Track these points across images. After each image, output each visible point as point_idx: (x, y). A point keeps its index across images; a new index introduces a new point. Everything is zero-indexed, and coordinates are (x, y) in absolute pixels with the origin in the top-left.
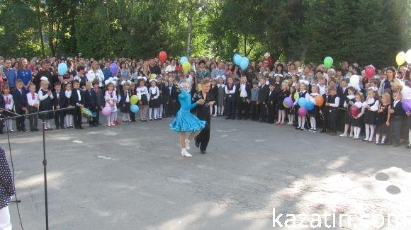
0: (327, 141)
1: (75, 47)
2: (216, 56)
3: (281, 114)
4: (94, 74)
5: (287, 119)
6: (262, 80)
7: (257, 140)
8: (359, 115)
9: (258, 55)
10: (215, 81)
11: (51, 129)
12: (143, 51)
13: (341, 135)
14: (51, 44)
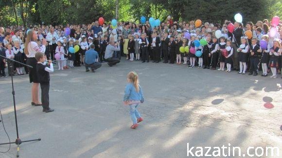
0: (209, 74)
1: (39, 18)
2: (136, 20)
3: (178, 57)
4: (51, 36)
5: (183, 61)
6: (166, 35)
7: (162, 75)
8: (229, 55)
9: (165, 18)
10: (133, 36)
11: (23, 74)
12: (86, 18)
13: (219, 70)
14: (22, 17)
